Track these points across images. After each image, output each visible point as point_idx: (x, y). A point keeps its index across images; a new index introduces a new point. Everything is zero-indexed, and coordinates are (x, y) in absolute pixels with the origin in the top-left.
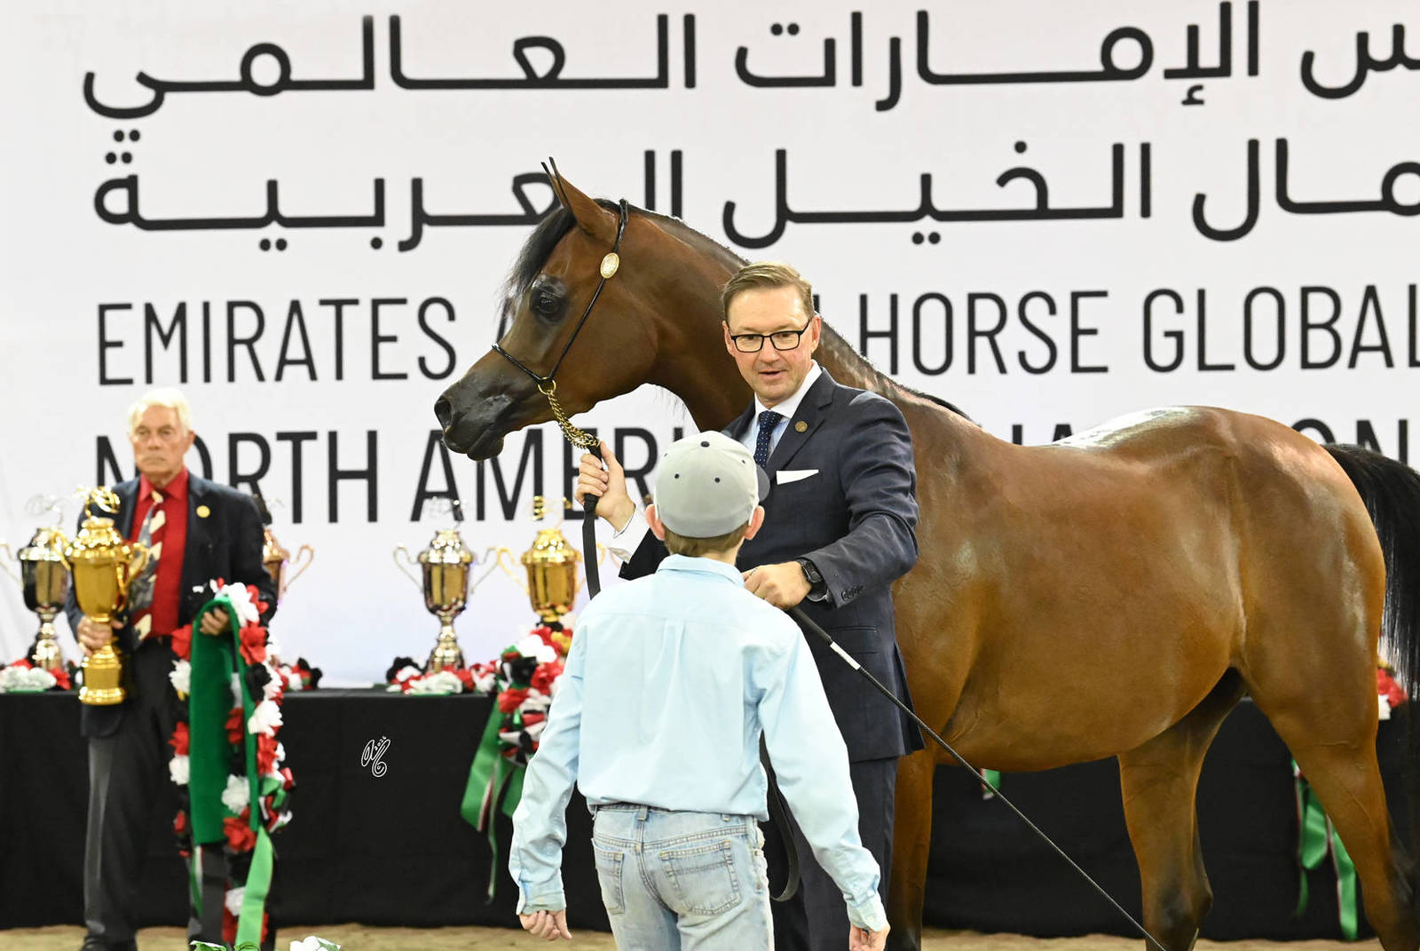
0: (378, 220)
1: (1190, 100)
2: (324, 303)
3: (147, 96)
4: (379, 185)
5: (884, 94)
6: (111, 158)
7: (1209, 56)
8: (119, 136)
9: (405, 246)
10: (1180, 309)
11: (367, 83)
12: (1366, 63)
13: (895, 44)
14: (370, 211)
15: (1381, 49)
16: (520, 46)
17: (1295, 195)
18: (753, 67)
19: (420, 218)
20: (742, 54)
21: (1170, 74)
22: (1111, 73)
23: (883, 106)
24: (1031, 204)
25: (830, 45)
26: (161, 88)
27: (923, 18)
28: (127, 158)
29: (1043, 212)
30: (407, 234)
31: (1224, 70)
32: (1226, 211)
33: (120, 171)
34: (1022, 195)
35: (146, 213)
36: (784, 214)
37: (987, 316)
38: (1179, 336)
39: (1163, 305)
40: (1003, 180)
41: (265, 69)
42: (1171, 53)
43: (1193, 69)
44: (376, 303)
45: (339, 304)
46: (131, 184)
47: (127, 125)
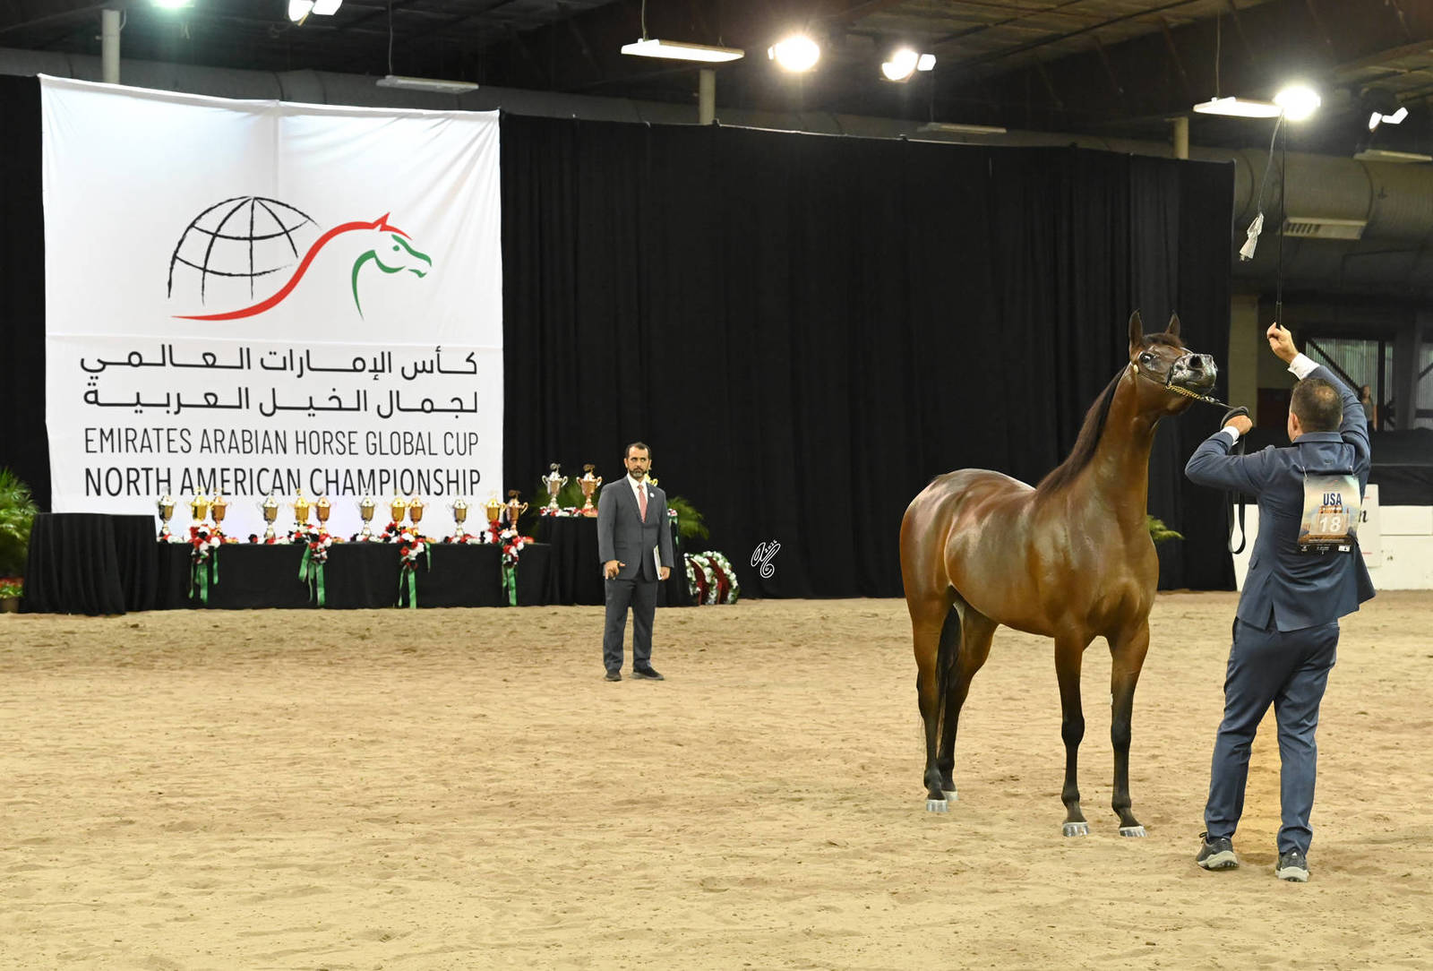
0: (168, 405)
1: (375, 379)
2: (154, 429)
3: (101, 366)
4: (168, 395)
5: (299, 373)
6: (89, 384)
7: (379, 367)
8: (92, 378)
9: (177, 413)
10: (375, 437)
11: (163, 364)
12: (417, 371)
13: (301, 359)
14: (166, 402)
15: (420, 367)
16: (205, 355)
17: (401, 407)
18: (265, 364)
19: (180, 405)
20: (262, 360)
21: (370, 371)
22: (355, 370)
23: (300, 376)
24: (337, 406)
25: (285, 358)
26: (105, 364)
27: (308, 352)
28: (94, 384)
29: (340, 409)
30: (176, 410)
31: (383, 371)
32: (385, 411)
33: (92, 388)
34: (335, 404)
35: (100, 401)
36: (275, 407)
37: (328, 438)
38: (375, 444)
39: (371, 436)
40: (330, 399)
41: (135, 360)
42: (370, 366)
43: (375, 370)
44: (169, 430)
45: (158, 430)
46: (95, 392)
47: (94, 375)
